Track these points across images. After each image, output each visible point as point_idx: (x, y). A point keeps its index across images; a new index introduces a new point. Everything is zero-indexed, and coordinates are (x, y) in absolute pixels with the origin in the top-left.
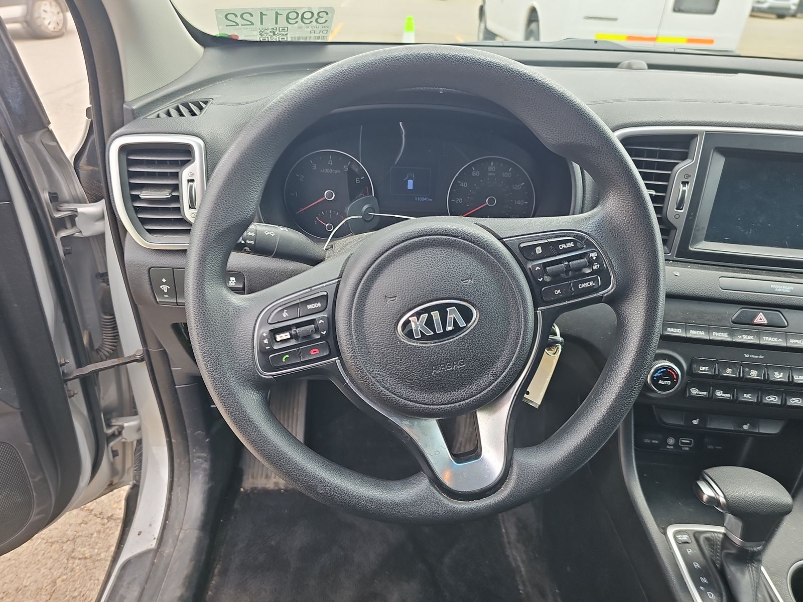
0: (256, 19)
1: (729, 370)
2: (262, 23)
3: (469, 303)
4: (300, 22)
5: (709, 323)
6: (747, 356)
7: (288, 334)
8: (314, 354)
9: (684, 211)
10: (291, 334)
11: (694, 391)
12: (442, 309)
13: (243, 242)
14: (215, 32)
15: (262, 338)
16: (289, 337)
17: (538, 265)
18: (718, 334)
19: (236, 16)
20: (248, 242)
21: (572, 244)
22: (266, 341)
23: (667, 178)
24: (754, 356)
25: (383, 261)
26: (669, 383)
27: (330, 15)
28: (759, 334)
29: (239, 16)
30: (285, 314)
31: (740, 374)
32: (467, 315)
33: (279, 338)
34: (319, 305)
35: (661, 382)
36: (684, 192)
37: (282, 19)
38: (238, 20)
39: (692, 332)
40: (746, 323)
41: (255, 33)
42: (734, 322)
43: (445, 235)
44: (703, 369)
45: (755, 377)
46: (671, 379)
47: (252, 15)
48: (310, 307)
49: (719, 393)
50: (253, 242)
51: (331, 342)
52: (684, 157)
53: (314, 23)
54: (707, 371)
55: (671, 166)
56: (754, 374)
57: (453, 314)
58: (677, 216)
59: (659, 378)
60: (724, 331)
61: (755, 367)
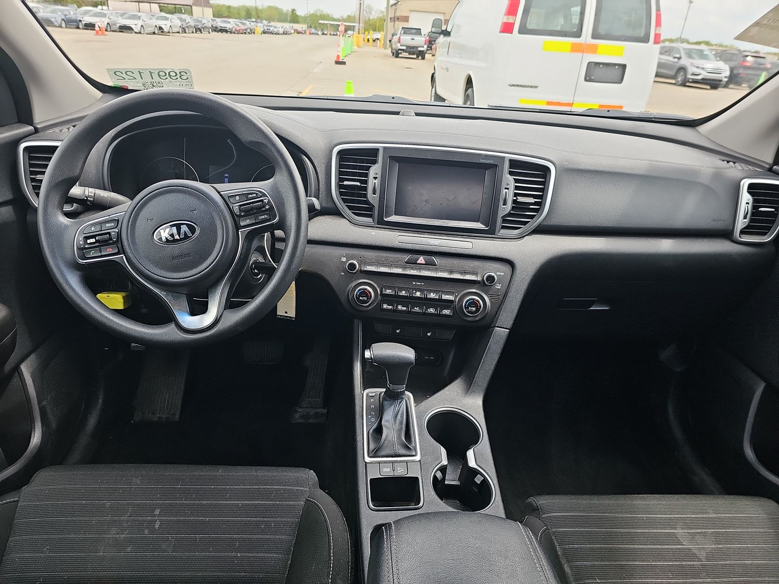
0: (137, 76)
1: (404, 292)
2: (142, 79)
3: (194, 223)
4: (169, 78)
5: (392, 263)
6: (414, 283)
7: (94, 239)
8: (110, 251)
9: (377, 195)
10: (96, 240)
11: (385, 306)
12: (178, 227)
13: (85, 198)
14: (110, 83)
15: (78, 241)
16: (94, 241)
17: (236, 206)
18: (396, 270)
19: (122, 73)
20: (89, 199)
21: (255, 195)
22: (81, 243)
23: (366, 175)
24: (418, 284)
25: (147, 199)
26: (366, 299)
27: (188, 74)
28: (420, 269)
29: (124, 73)
30: (93, 229)
31: (410, 295)
32: (192, 229)
33: (89, 241)
34: (113, 224)
35: (361, 298)
36: (375, 184)
37: (155, 75)
38: (124, 76)
39: (381, 268)
40: (413, 263)
41: (139, 85)
42: (406, 263)
43: (182, 187)
44: (389, 292)
45: (419, 296)
46: (367, 296)
47: (133, 73)
48: (107, 225)
49: (400, 307)
50: (92, 199)
51: (120, 246)
52: (375, 162)
53: (179, 79)
54: (391, 292)
55: (368, 168)
56: (418, 294)
57: (184, 228)
58: (374, 199)
59: (360, 296)
60: (401, 267)
61: (419, 290)
